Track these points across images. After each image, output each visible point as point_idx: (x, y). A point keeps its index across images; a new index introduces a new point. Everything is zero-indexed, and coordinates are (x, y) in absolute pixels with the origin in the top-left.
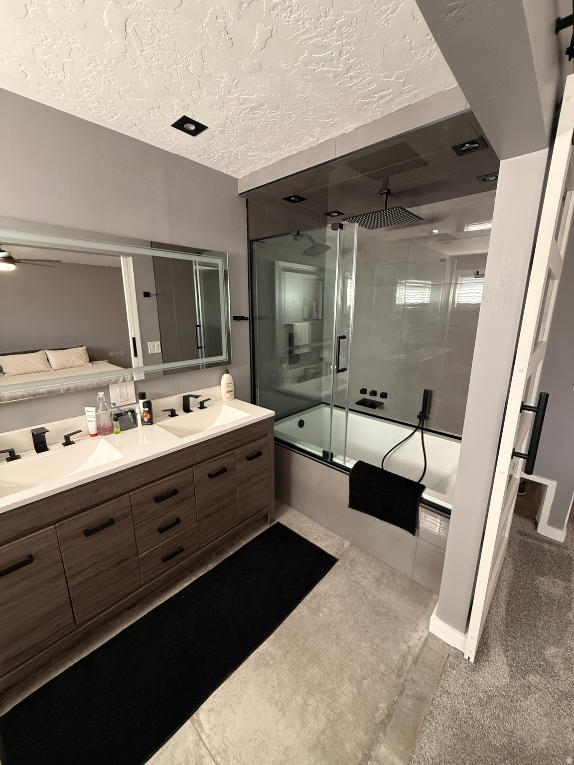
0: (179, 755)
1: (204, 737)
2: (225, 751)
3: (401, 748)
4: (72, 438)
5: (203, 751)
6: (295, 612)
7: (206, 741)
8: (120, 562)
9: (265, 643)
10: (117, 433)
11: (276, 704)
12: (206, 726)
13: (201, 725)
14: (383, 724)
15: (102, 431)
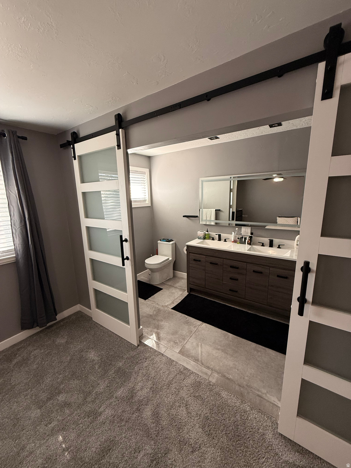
0: (195, 323)
1: (200, 326)
2: (199, 331)
3: (219, 382)
4: (227, 240)
5: (197, 327)
6: (251, 342)
7: (199, 327)
8: (217, 279)
9: (232, 334)
10: (238, 243)
11: (215, 341)
12: (202, 326)
13: (202, 325)
14: (224, 376)
15: (235, 241)
